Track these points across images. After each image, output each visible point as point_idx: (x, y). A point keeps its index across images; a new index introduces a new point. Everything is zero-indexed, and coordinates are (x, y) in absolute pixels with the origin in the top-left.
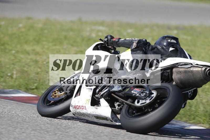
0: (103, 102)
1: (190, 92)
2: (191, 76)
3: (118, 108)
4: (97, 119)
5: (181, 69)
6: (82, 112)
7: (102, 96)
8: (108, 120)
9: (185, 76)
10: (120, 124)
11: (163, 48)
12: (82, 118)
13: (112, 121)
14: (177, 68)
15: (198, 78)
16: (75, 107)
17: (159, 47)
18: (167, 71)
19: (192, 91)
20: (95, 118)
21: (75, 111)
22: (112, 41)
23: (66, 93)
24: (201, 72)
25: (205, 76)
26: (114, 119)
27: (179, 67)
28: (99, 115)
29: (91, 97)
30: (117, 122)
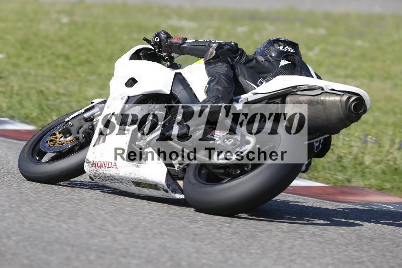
1: (317, 142)
2: (320, 111)
3: (180, 168)
4: (138, 188)
5: (302, 98)
6: (107, 172)
8: (159, 189)
10: (182, 196)
11: (267, 60)
12: (108, 185)
13: (167, 192)
14: (294, 96)
16: (94, 164)
17: (261, 59)
18: (274, 101)
19: (320, 140)
20: (134, 186)
21: (93, 173)
22: (171, 43)
23: (77, 139)
24: (339, 104)
25: (348, 112)
26: (171, 187)
27: (298, 93)
28: (143, 178)
30: (176, 193)
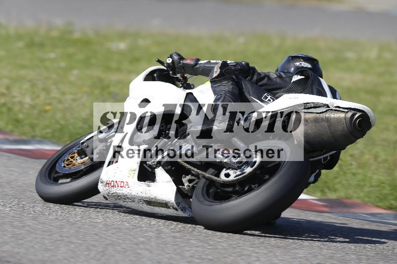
0: (161, 174)
2: (325, 128)
3: (189, 186)
4: (149, 206)
5: (308, 116)
6: (120, 192)
7: (159, 164)
8: (169, 208)
9: (315, 127)
11: (280, 76)
13: (177, 210)
15: (338, 132)
17: (273, 75)
20: (145, 205)
21: (107, 192)
22: (183, 64)
23: (92, 159)
24: (344, 121)
25: (352, 128)
26: (180, 205)
28: (154, 197)
29: (139, 165)
30: (185, 211)
